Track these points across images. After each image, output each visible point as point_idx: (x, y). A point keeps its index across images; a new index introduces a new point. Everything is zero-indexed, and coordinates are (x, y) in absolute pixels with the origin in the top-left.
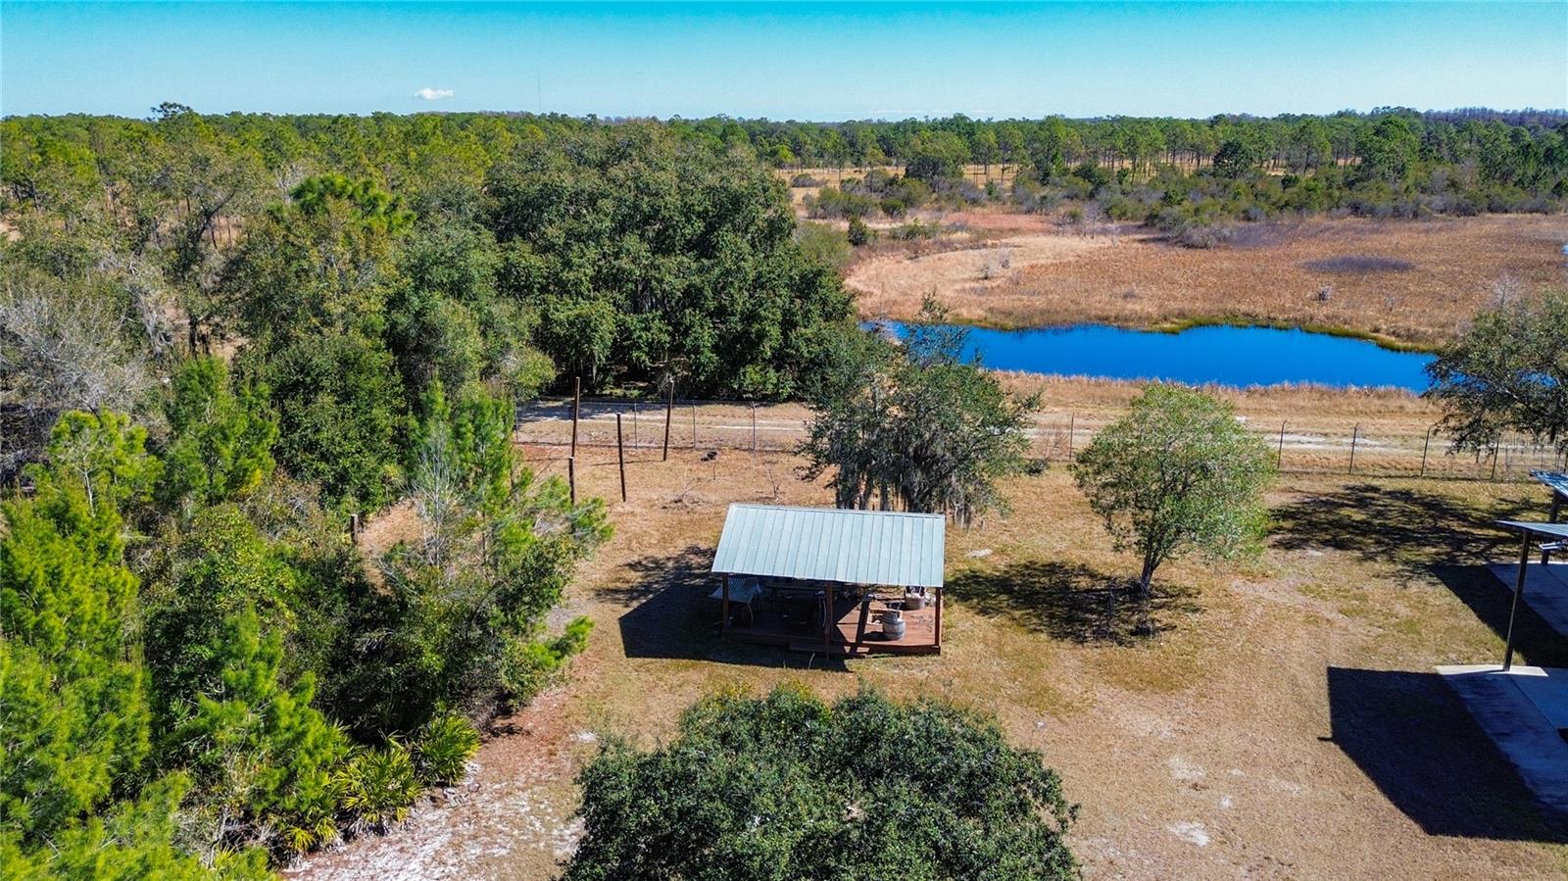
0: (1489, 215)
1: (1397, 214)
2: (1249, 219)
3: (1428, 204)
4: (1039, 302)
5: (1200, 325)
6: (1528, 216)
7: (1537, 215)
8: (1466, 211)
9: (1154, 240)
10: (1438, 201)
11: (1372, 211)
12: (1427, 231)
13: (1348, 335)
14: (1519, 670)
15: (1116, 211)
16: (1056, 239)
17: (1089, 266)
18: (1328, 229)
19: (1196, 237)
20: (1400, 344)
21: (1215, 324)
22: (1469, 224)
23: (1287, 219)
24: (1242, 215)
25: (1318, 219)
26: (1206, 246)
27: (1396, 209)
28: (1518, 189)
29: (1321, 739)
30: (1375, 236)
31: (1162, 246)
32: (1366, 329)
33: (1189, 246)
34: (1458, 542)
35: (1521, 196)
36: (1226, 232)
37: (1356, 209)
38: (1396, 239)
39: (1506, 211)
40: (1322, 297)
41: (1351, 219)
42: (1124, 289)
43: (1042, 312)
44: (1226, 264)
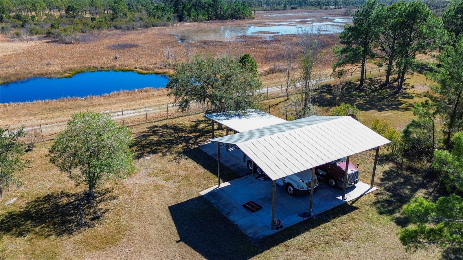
0: (153, 28)
1: (128, 29)
2: (83, 32)
3: (136, 25)
4: (11, 71)
5: (79, 73)
6: (163, 27)
7: (165, 27)
8: (146, 27)
9: (52, 42)
10: (138, 24)
11: (121, 28)
12: (138, 34)
13: (128, 71)
14: (224, 185)
15: (34, 32)
16: (12, 44)
17: (29, 53)
18: (109, 35)
19: (67, 40)
20: (144, 72)
21: (84, 72)
22: (148, 31)
23: (96, 32)
24: (80, 31)
25: (105, 31)
26: (71, 43)
27: (127, 27)
28: (158, 19)
29: (177, 242)
30: (124, 36)
31: (55, 44)
32: (133, 68)
33: (66, 43)
34: (187, 140)
35: (159, 22)
36: (77, 37)
37: (116, 27)
38: (130, 37)
39: (157, 26)
40: (116, 58)
41: (115, 31)
42: (46, 62)
43: (14, 75)
44: (81, 49)
